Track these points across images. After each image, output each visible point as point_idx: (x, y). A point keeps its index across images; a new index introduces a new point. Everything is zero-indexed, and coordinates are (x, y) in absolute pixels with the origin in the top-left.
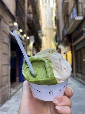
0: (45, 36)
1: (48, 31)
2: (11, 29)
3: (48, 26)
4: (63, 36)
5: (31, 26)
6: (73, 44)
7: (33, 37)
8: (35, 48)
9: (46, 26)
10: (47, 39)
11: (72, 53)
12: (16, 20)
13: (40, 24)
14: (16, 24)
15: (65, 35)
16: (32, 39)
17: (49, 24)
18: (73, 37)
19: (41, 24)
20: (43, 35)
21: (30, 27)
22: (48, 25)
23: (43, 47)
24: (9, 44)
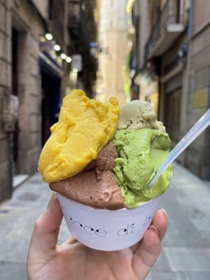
0: (107, 53)
1: (115, 36)
2: (42, 49)
3: (114, 24)
4: (146, 57)
5: (76, 32)
6: (164, 79)
7: (78, 58)
8: (82, 81)
9: (111, 23)
10: (110, 59)
11: (159, 97)
12: (50, 29)
13: (96, 20)
14: (49, 37)
15: (150, 56)
16: (76, 61)
17: (119, 18)
18: (165, 62)
19: (99, 18)
20: (100, 51)
21: (72, 36)
22: (115, 20)
23: (101, 78)
24: (40, 77)
